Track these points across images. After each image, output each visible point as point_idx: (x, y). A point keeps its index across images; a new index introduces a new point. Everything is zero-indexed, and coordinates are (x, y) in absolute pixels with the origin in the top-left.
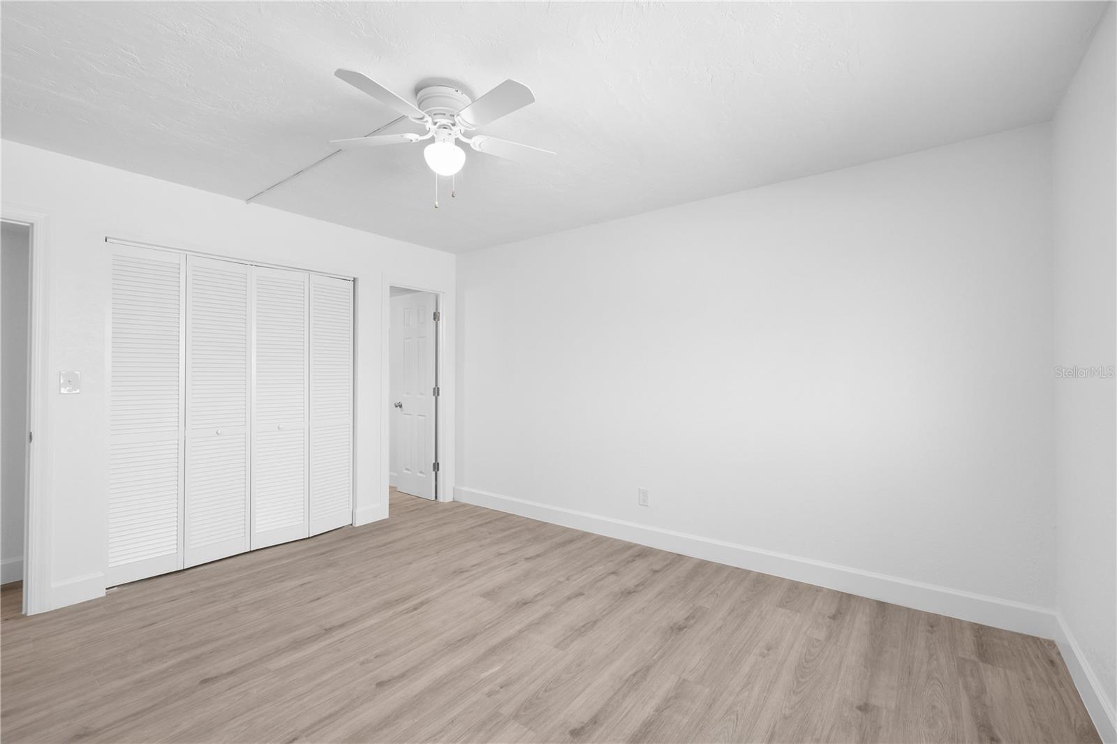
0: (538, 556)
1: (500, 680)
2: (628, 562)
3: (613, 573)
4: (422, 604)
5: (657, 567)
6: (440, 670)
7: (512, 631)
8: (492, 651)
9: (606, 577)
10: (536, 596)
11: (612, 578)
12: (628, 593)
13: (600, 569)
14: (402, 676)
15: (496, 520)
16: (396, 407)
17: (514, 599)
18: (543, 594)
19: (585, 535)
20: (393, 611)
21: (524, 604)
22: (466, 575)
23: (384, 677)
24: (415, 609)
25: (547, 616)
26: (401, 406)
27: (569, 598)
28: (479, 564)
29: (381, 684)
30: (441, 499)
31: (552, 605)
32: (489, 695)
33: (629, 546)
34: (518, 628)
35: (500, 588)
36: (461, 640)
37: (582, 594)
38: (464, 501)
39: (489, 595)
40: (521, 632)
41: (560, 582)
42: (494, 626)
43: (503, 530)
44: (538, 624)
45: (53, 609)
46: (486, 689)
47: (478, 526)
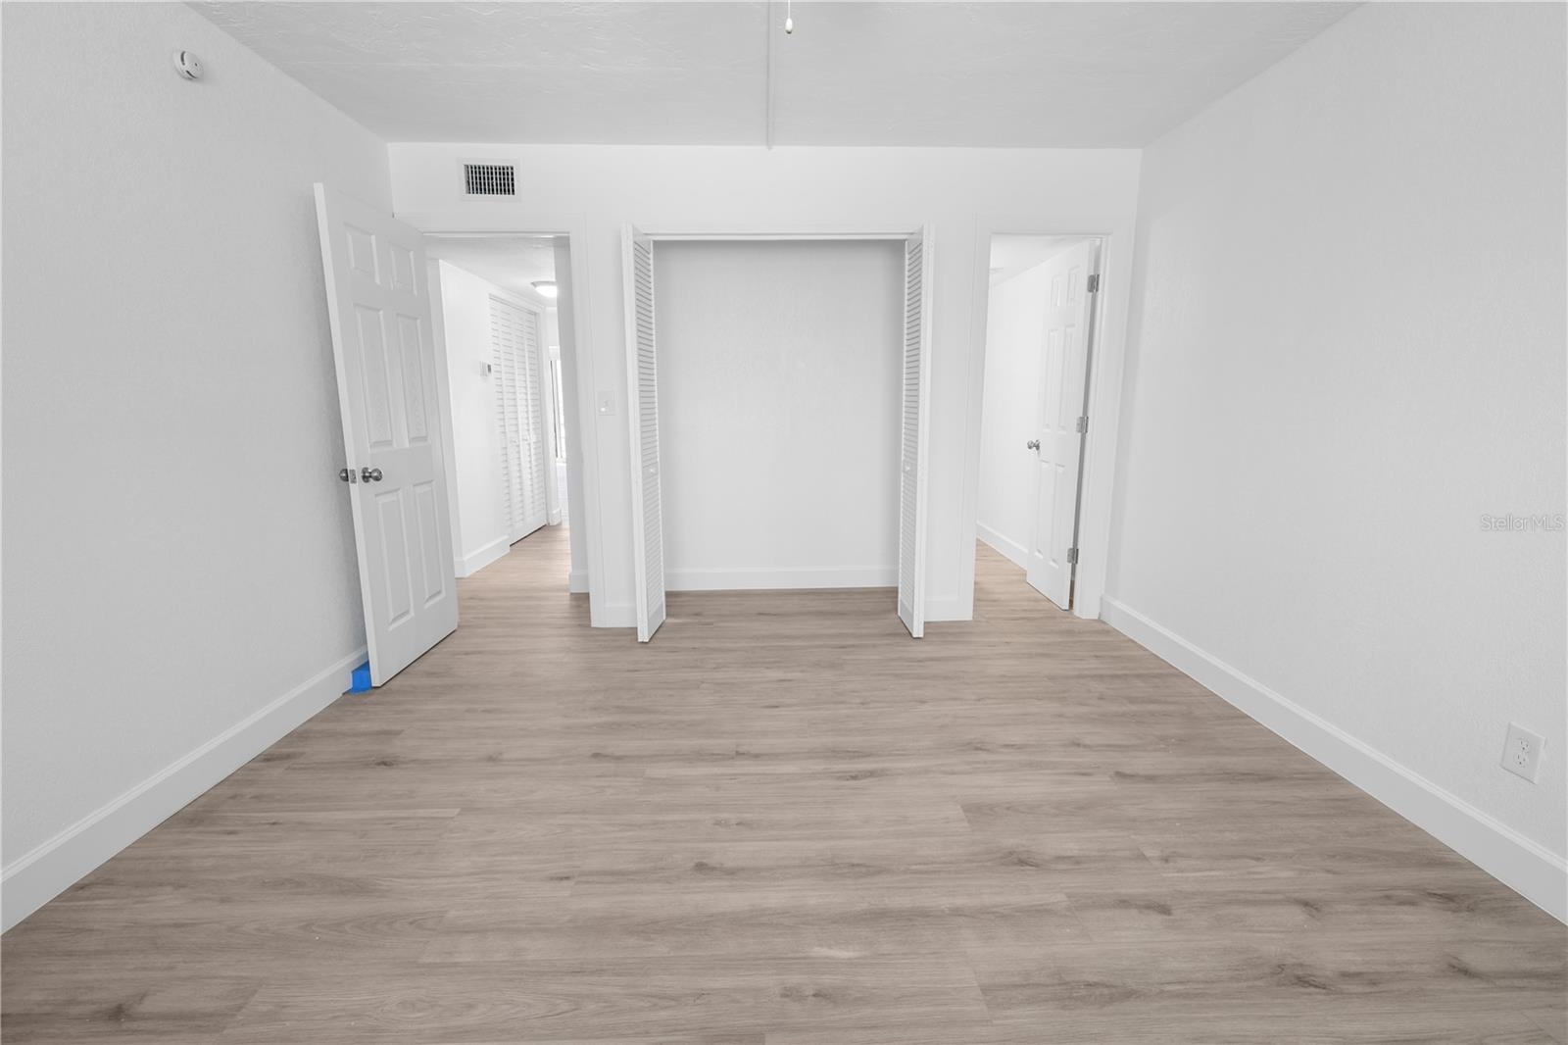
0: (1150, 778)
1: (827, 980)
2: (1388, 897)
3: (1306, 904)
4: (872, 774)
5: (1473, 958)
6: (775, 897)
7: (944, 902)
8: (876, 917)
9: (1275, 902)
10: (1060, 858)
11: (1297, 916)
12: (1302, 980)
13: (1277, 875)
14: (732, 873)
15: (1138, 676)
16: (1030, 448)
17: (1010, 841)
18: (1078, 863)
19: (1323, 777)
20: (824, 767)
21: (1021, 861)
22: (983, 756)
23: (712, 861)
24: (854, 778)
25: (1041, 912)
26: (1038, 447)
27: (1124, 903)
28: (1020, 748)
29: (701, 867)
30: (1077, 611)
31: (1069, 896)
32: (789, 993)
33: (1438, 858)
34: (960, 901)
35: (1008, 809)
36: (858, 865)
37: (1165, 910)
38: (1114, 623)
39: (978, 812)
40: (957, 912)
41: (1142, 857)
42: (926, 872)
43: (1132, 700)
44: (1003, 916)
45: (608, 626)
46: (794, 979)
47: (1093, 677)
